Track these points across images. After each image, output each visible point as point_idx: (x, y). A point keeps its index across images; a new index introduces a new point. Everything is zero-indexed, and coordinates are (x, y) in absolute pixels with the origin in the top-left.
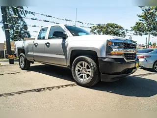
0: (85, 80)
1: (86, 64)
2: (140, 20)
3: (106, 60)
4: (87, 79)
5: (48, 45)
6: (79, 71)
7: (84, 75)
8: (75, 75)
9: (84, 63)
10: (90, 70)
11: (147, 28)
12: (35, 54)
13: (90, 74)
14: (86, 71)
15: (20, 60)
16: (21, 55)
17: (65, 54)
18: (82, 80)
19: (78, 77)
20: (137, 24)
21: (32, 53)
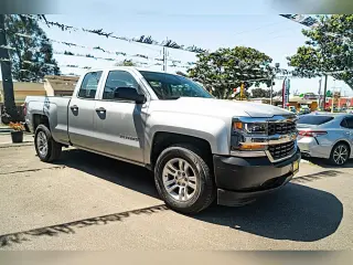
0: (183, 199)
1: (187, 165)
2: (308, 43)
3: (229, 160)
4: (189, 196)
5: (102, 113)
6: (171, 177)
7: (181, 188)
8: (162, 186)
9: (181, 161)
10: (194, 178)
11: (322, 60)
12: (71, 130)
13: (194, 186)
14: (186, 180)
15: (39, 140)
16: (40, 130)
17: (141, 139)
18: (177, 197)
19: (169, 190)
20: (300, 50)
21: (65, 128)
